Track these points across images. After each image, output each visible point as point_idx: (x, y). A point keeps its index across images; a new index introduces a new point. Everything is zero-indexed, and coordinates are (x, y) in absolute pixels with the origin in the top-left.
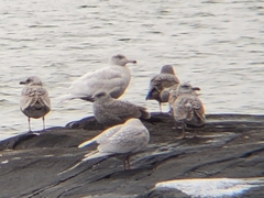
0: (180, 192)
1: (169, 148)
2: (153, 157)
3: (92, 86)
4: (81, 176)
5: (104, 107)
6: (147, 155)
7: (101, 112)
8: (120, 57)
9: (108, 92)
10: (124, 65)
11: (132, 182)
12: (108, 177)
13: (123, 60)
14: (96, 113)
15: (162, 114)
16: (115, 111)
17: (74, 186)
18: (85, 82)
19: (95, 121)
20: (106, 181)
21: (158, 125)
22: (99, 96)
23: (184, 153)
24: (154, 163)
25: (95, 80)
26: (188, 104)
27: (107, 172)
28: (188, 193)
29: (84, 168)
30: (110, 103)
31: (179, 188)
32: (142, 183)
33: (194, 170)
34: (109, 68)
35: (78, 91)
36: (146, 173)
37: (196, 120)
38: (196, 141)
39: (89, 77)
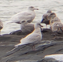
0: (54, 59)
1: (50, 42)
2: (44, 46)
3: (20, 18)
4: (15, 53)
5: (25, 26)
6: (41, 45)
7: (24, 28)
8: (32, 7)
9: (26, 21)
10: (33, 10)
11: (36, 55)
12: (26, 53)
13: (33, 9)
14: (22, 29)
15: (47, 29)
16: (29, 28)
17: (13, 57)
18: (17, 16)
19: (21, 32)
20: (26, 55)
21: (46, 33)
22: (23, 22)
23: (56, 44)
24: (44, 48)
25: (21, 16)
26: (58, 25)
27: (26, 52)
28: (57, 60)
29: (17, 50)
30: (27, 25)
31: (54, 58)
32: (39, 56)
33: (60, 51)
34: (27, 11)
35: (14, 19)
36: (41, 52)
37: (61, 31)
38: (60, 39)
39: (19, 15)
